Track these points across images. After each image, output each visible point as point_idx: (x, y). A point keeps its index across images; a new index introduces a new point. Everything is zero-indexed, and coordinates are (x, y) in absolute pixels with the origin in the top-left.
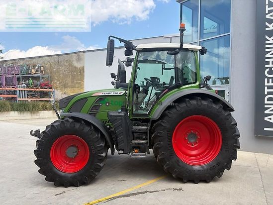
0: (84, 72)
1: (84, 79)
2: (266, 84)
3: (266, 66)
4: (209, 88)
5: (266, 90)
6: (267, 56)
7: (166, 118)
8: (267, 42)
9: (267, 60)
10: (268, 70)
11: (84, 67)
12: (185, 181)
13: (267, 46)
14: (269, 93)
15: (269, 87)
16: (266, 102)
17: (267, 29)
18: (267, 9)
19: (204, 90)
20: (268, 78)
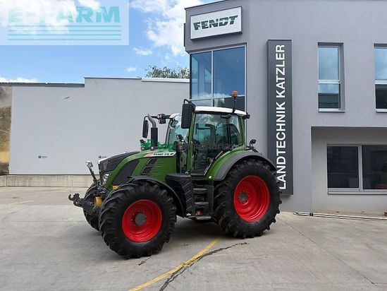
0: (10, 116)
1: (9, 126)
2: (278, 147)
3: (277, 130)
4: (255, 151)
5: (278, 152)
6: (277, 121)
7: (230, 179)
8: (277, 109)
9: (277, 125)
10: (279, 133)
11: (10, 108)
12: (245, 236)
13: (277, 112)
14: (280, 155)
15: (280, 150)
16: (278, 163)
17: (277, 97)
18: (277, 79)
19: (251, 153)
20: (279, 141)
